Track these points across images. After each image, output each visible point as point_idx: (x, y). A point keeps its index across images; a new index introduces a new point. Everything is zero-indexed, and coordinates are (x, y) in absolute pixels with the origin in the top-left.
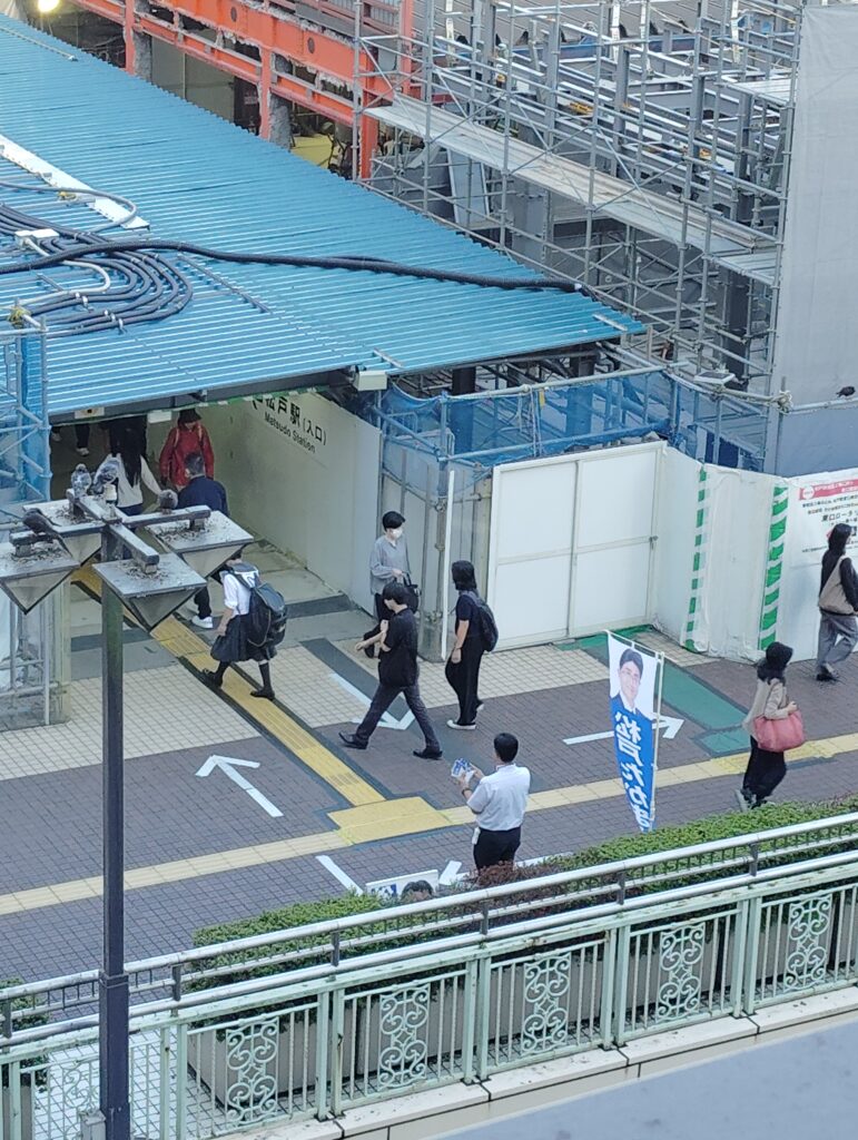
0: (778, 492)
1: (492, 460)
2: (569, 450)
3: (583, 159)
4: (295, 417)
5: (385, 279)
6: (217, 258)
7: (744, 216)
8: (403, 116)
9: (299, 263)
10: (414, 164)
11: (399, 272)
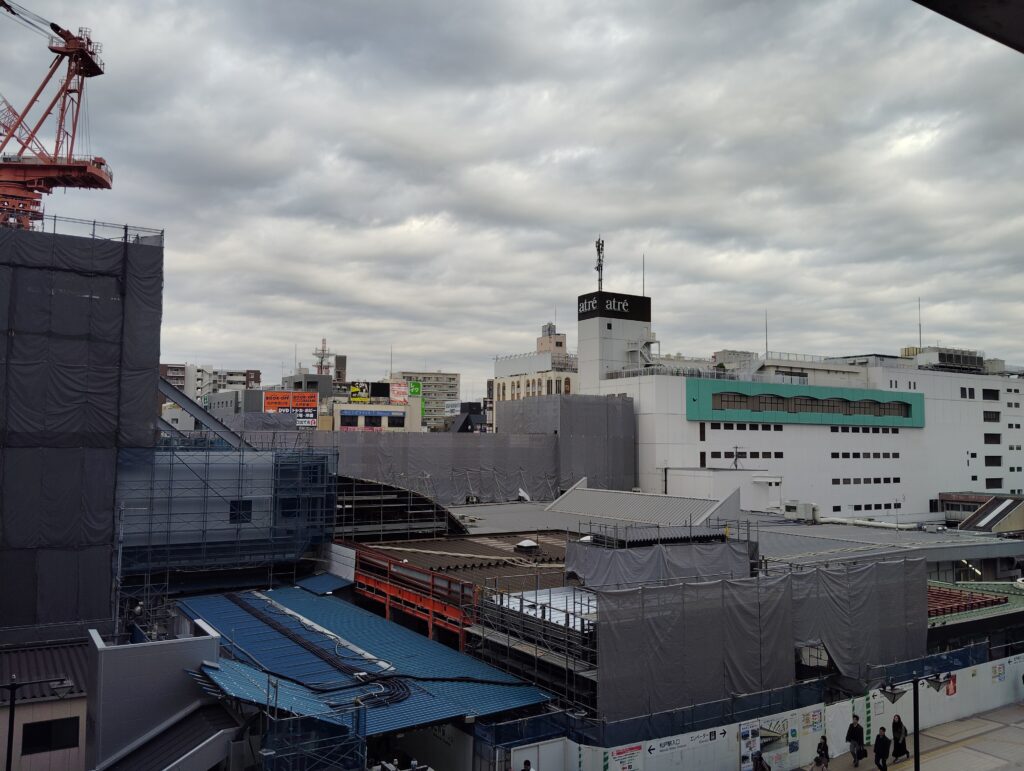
0: (605, 753)
1: (511, 746)
2: (534, 742)
3: (531, 641)
4: (444, 734)
5: (470, 684)
6: (418, 679)
7: (585, 659)
8: (475, 630)
9: (443, 680)
10: (479, 645)
11: (476, 681)
